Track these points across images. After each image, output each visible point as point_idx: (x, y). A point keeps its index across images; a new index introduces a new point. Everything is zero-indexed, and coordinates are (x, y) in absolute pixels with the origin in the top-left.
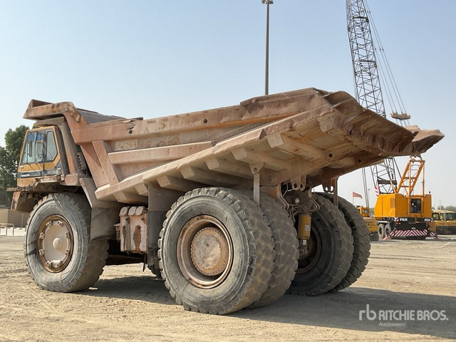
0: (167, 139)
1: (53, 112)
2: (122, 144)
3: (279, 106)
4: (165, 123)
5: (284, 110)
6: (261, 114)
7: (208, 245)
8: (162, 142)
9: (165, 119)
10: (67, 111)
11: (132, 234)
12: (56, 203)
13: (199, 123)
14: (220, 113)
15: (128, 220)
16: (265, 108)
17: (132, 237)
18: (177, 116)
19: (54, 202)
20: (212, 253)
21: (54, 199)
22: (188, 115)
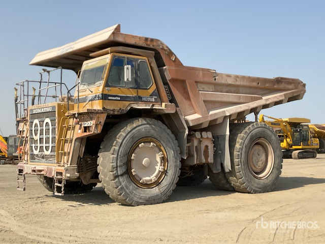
0: (233, 89)
1: (147, 45)
2: (203, 86)
3: (288, 84)
4: (237, 79)
5: (290, 87)
6: (282, 86)
7: (259, 155)
8: (230, 90)
9: (237, 77)
10: (161, 49)
11: (202, 151)
12: (151, 127)
13: (255, 84)
14: (266, 81)
15: (200, 142)
16: (283, 84)
17: (202, 153)
18: (244, 77)
19: (148, 126)
20: (261, 159)
21: (148, 124)
22: (249, 77)
